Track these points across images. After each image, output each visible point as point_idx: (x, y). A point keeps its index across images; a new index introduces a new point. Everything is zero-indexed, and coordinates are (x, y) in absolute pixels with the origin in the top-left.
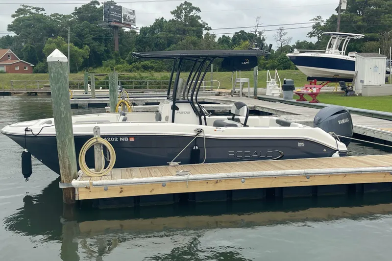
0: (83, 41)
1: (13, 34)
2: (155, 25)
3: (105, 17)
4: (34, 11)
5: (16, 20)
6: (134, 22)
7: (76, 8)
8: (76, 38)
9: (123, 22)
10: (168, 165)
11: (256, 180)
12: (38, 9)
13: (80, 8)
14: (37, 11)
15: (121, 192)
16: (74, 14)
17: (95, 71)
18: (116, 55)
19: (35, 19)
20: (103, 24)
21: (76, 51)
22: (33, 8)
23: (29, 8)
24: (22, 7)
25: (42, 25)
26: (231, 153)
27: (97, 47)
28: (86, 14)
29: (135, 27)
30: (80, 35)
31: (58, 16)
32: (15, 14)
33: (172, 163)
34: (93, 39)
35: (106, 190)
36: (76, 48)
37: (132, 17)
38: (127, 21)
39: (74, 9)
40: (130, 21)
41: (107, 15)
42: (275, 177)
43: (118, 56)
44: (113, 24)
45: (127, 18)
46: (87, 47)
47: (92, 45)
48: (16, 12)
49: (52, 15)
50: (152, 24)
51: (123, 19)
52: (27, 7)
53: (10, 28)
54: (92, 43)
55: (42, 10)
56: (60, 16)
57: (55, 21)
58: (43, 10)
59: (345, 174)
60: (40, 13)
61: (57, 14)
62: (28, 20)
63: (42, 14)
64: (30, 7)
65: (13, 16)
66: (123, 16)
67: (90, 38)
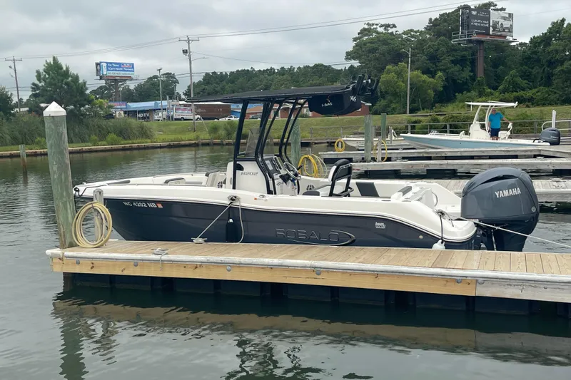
0: (436, 66)
1: (356, 63)
2: (550, 32)
3: (463, 29)
4: (381, 30)
5: (357, 45)
6: (509, 32)
7: (431, 19)
8: (427, 62)
9: (491, 33)
10: (192, 241)
11: (245, 270)
12: (387, 26)
13: (436, 19)
14: (385, 29)
15: (92, 267)
16: (428, 29)
17: (443, 109)
18: (480, 84)
19: (379, 41)
20: (460, 39)
21: (424, 81)
22: (381, 26)
23: (375, 26)
24: (366, 27)
25: (385, 48)
26: (280, 231)
27: (457, 73)
28: (444, 26)
29: (511, 39)
30: (433, 58)
31: (412, 33)
32: (357, 36)
33: (196, 240)
34: (453, 62)
35: (78, 263)
36: (425, 77)
37: (507, 24)
38: (499, 31)
39: (428, 21)
40: (504, 31)
41: (466, 25)
42: (271, 267)
43: (482, 84)
44: (475, 37)
45: (499, 26)
46: (440, 74)
47: (450, 71)
48: (359, 34)
49: (405, 33)
50: (545, 31)
51: (491, 29)
52: (373, 24)
53: (349, 56)
54: (450, 68)
55: (392, 28)
56: (416, 32)
57: (409, 40)
58: (394, 26)
59: (377, 274)
60: (390, 31)
61: (412, 30)
62: (371, 43)
63: (392, 33)
64: (377, 25)
65: (355, 39)
66: (491, 24)
67: (446, 61)
